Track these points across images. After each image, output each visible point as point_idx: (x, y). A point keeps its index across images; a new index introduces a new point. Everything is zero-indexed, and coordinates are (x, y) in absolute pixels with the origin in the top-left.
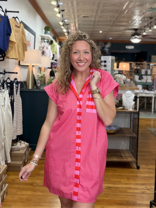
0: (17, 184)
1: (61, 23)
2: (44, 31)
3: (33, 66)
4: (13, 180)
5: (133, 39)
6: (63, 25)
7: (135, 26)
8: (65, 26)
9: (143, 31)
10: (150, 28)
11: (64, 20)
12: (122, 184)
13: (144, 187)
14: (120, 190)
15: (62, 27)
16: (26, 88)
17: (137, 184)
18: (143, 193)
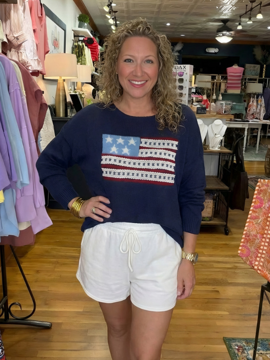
0: (54, 257)
1: (107, 9)
2: (78, 23)
3: (64, 80)
4: (47, 252)
5: (220, 36)
6: (110, 13)
7: (225, 15)
8: (112, 13)
9: (238, 24)
10: (250, 19)
11: (111, 3)
12: (204, 255)
13: (236, 259)
14: (203, 265)
15: (108, 16)
16: (55, 116)
17: (226, 256)
18: (236, 268)
